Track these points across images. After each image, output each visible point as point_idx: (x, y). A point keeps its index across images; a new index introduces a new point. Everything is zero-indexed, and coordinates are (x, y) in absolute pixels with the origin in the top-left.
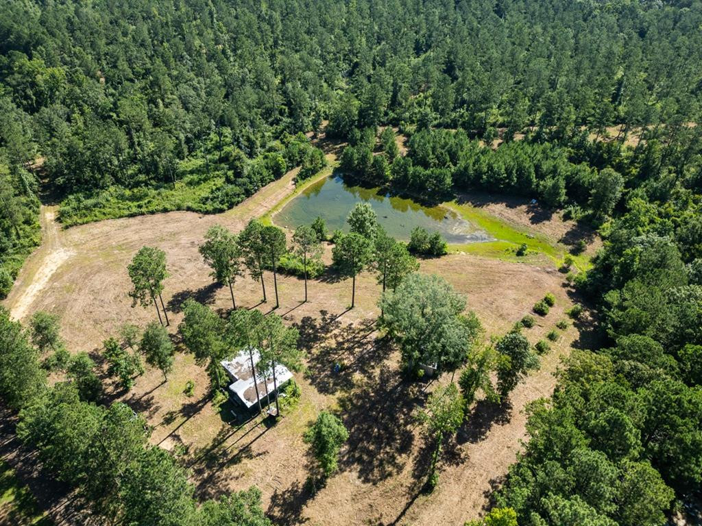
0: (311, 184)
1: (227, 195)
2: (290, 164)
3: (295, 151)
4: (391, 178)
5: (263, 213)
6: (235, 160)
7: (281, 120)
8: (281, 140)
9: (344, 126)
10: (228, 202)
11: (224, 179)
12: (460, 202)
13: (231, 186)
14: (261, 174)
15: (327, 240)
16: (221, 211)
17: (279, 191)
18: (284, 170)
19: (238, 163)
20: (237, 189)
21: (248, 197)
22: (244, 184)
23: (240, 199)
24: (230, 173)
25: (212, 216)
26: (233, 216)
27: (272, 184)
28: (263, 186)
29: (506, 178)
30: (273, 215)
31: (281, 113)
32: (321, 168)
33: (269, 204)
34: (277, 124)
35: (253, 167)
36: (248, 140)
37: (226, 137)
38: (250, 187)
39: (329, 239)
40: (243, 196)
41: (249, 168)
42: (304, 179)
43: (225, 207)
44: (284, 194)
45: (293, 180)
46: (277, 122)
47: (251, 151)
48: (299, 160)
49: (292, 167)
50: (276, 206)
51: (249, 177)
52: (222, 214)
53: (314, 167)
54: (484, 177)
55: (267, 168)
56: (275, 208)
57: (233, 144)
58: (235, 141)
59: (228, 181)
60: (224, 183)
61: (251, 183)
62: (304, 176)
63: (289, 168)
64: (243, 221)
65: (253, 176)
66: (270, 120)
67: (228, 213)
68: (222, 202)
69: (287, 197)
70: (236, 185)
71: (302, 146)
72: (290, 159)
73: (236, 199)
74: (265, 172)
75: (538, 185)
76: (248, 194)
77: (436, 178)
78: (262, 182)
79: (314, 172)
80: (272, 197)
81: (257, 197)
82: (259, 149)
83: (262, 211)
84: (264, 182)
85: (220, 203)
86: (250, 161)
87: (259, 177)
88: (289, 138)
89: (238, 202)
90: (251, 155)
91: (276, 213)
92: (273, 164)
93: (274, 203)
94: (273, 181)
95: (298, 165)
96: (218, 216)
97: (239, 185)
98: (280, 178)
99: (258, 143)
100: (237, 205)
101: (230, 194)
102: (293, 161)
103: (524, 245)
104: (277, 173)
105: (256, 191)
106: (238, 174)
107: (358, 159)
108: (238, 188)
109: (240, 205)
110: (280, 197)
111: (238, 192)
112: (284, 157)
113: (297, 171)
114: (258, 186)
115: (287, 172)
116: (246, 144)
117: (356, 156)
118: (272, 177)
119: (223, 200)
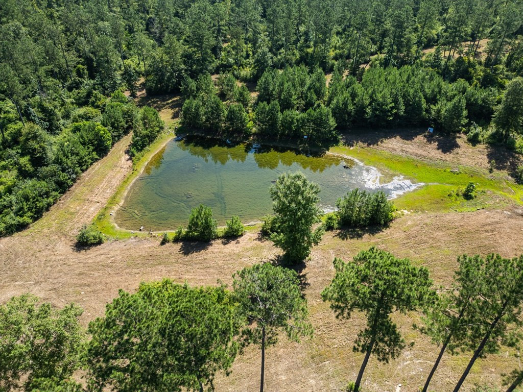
0: (153, 155)
1: (27, 198)
2: (115, 134)
3: (119, 114)
4: (254, 130)
5: (96, 214)
6: (27, 140)
7: (81, 83)
8: (93, 103)
9: (169, 79)
10: (30, 209)
11: (15, 173)
12: (349, 143)
13: (29, 182)
14: (77, 154)
15: (218, 238)
16: (22, 227)
17: (111, 173)
18: (109, 143)
19: (33, 144)
20: (43, 185)
21: (63, 192)
22: (53, 174)
23: (51, 200)
24: (24, 160)
25: (7, 239)
26: (46, 230)
27: (97, 166)
28: (83, 171)
29: (392, 108)
30: (113, 212)
31: (80, 74)
32: (158, 132)
33: (102, 196)
34: (77, 87)
35: (62, 145)
36: (43, 109)
37: (8, 112)
38: (63, 176)
39: (221, 234)
40: (54, 193)
41: (55, 148)
42: (141, 150)
43: (26, 219)
44: (120, 176)
45: (127, 152)
46: (77, 85)
47: (51, 125)
48: (126, 126)
49: (119, 137)
50: (114, 198)
51: (58, 161)
52: (25, 232)
53: (151, 132)
54: (368, 110)
55: (84, 144)
56: (113, 200)
57: (20, 120)
58: (23, 115)
59: (23, 174)
60: (18, 177)
61: (63, 170)
62: (140, 145)
63: (116, 139)
64: (65, 235)
65: (64, 159)
66: (67, 84)
67: (35, 227)
68: (20, 212)
69: (125, 181)
70: (39, 179)
71: (125, 107)
72: (113, 125)
73: (44, 202)
74: (83, 151)
75: (428, 111)
76: (63, 187)
77: (314, 122)
78: (81, 165)
79: (151, 138)
80: (104, 184)
81: (77, 189)
82: (62, 121)
83: (93, 210)
84: (83, 165)
85: (16, 214)
86: (52, 139)
87: (75, 159)
88: (103, 100)
89: (49, 205)
90: (52, 129)
91: (116, 208)
92: (91, 136)
93: (109, 193)
94: (97, 160)
95: (126, 132)
96: (17, 235)
97: (44, 178)
98: (106, 154)
99: (59, 113)
100: (47, 210)
101: (31, 195)
102: (120, 128)
103: (471, 185)
104: (101, 150)
105: (74, 180)
106: (39, 161)
107: (206, 113)
108: (43, 183)
109: (52, 208)
110: (116, 182)
111: (45, 189)
112: (104, 125)
113: (127, 140)
114: (76, 173)
115: (113, 144)
116: (41, 115)
117: (202, 110)
118: (94, 155)
119: (21, 209)
